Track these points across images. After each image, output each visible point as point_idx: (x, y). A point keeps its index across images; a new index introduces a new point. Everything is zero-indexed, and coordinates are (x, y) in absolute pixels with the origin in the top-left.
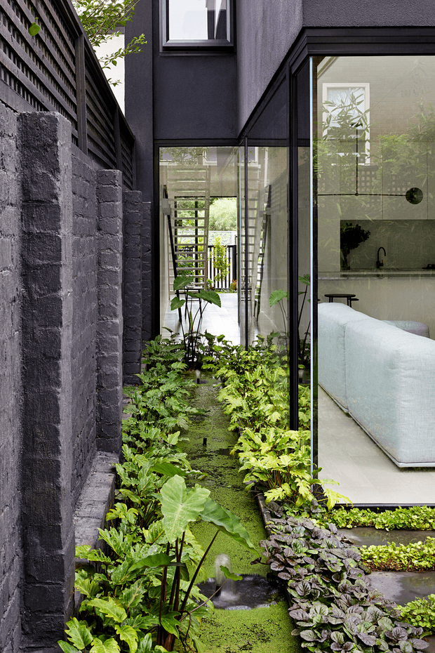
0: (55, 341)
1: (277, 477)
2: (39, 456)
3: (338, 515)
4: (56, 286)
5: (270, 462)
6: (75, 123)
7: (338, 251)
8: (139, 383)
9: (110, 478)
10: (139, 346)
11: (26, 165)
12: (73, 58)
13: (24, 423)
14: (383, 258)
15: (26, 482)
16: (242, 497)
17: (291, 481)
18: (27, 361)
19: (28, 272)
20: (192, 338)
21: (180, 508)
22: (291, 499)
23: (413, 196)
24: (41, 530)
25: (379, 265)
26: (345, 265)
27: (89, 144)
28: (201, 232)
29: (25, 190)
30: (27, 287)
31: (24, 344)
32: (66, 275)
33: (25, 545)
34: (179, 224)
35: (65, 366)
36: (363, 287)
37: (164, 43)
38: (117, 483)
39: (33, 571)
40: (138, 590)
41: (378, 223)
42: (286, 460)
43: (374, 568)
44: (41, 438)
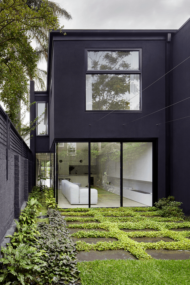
0: (19, 182)
1: (51, 204)
2: (17, 196)
3: (59, 210)
4: (19, 176)
5: (49, 202)
6: (21, 155)
7: (69, 171)
8: (31, 192)
9: (26, 204)
10: (32, 186)
11: (15, 161)
12: (21, 143)
13: (15, 192)
14: (77, 172)
15: (15, 199)
16: (46, 208)
17: (53, 205)
18: (15, 184)
19: (15, 174)
20: (41, 186)
21: (33, 202)
22: (52, 207)
23: (81, 161)
24: (17, 205)
25: (76, 173)
26: (70, 173)
27: (23, 155)
28: (45, 167)
29: (15, 164)
30: (15, 175)
31: (15, 182)
32: (20, 174)
33: (15, 206)
34: (41, 166)
35: (20, 185)
36: (72, 177)
37: (37, 135)
38: (27, 204)
39: (16, 210)
40: (28, 213)
41: (76, 166)
42: (52, 202)
43: (63, 215)
44: (17, 193)
